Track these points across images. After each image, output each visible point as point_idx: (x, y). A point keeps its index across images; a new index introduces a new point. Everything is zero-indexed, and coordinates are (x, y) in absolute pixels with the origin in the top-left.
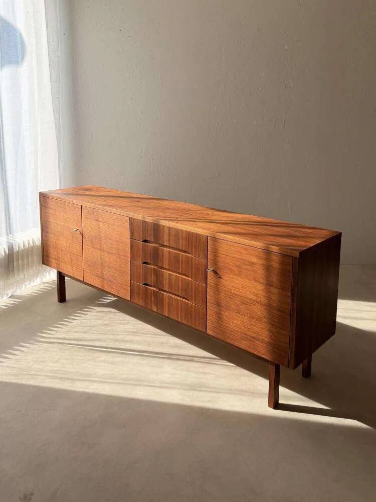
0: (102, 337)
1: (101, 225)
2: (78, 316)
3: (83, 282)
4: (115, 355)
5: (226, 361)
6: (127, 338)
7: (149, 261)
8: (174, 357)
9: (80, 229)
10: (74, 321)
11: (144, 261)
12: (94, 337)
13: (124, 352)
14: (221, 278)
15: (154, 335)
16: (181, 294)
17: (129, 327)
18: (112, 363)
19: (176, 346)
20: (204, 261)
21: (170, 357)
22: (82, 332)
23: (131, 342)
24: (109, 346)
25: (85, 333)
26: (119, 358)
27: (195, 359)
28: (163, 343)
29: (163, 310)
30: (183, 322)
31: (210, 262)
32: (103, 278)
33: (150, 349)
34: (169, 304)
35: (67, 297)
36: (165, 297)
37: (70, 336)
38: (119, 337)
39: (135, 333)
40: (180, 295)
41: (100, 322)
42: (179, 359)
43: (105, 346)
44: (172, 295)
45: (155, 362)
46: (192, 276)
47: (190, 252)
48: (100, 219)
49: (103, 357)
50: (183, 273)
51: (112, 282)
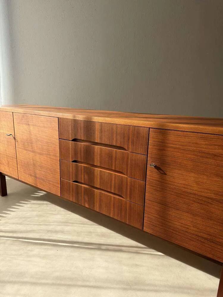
0: (35, 228)
1: (32, 128)
2: (16, 208)
3: (18, 180)
4: (46, 247)
5: (154, 250)
6: (59, 228)
7: (79, 160)
8: (104, 247)
9: (13, 134)
10: (12, 213)
11: (73, 160)
12: (29, 228)
13: (55, 243)
14: (165, 174)
15: (82, 224)
16: (115, 190)
17: (59, 217)
18: (44, 257)
19: (103, 235)
20: (143, 157)
21: (99, 247)
22: (17, 224)
23: (62, 232)
24: (42, 238)
25: (21, 224)
26: (52, 251)
27: (123, 248)
28: (90, 232)
29: (94, 206)
30: (115, 218)
31: (151, 158)
32: (36, 177)
33: (80, 239)
34: (100, 200)
35: (9, 191)
36: (96, 193)
37: (7, 228)
38: (50, 228)
39: (66, 223)
40: (113, 191)
41: (35, 213)
42: (107, 250)
43: (38, 237)
44: (103, 192)
45: (87, 254)
46: (127, 172)
47: (126, 147)
48: (30, 123)
49: (37, 250)
50: (117, 170)
51: (43, 180)
